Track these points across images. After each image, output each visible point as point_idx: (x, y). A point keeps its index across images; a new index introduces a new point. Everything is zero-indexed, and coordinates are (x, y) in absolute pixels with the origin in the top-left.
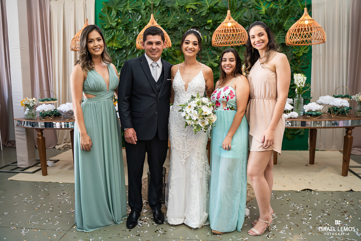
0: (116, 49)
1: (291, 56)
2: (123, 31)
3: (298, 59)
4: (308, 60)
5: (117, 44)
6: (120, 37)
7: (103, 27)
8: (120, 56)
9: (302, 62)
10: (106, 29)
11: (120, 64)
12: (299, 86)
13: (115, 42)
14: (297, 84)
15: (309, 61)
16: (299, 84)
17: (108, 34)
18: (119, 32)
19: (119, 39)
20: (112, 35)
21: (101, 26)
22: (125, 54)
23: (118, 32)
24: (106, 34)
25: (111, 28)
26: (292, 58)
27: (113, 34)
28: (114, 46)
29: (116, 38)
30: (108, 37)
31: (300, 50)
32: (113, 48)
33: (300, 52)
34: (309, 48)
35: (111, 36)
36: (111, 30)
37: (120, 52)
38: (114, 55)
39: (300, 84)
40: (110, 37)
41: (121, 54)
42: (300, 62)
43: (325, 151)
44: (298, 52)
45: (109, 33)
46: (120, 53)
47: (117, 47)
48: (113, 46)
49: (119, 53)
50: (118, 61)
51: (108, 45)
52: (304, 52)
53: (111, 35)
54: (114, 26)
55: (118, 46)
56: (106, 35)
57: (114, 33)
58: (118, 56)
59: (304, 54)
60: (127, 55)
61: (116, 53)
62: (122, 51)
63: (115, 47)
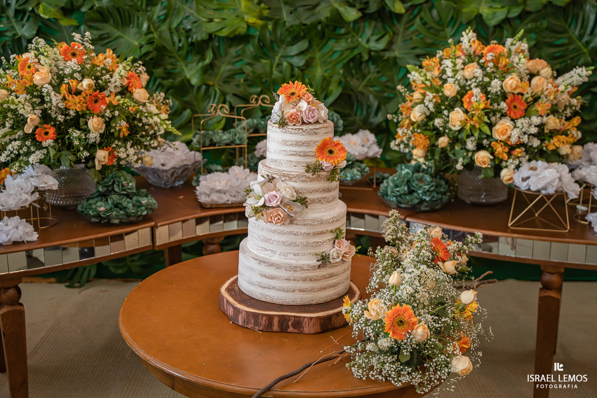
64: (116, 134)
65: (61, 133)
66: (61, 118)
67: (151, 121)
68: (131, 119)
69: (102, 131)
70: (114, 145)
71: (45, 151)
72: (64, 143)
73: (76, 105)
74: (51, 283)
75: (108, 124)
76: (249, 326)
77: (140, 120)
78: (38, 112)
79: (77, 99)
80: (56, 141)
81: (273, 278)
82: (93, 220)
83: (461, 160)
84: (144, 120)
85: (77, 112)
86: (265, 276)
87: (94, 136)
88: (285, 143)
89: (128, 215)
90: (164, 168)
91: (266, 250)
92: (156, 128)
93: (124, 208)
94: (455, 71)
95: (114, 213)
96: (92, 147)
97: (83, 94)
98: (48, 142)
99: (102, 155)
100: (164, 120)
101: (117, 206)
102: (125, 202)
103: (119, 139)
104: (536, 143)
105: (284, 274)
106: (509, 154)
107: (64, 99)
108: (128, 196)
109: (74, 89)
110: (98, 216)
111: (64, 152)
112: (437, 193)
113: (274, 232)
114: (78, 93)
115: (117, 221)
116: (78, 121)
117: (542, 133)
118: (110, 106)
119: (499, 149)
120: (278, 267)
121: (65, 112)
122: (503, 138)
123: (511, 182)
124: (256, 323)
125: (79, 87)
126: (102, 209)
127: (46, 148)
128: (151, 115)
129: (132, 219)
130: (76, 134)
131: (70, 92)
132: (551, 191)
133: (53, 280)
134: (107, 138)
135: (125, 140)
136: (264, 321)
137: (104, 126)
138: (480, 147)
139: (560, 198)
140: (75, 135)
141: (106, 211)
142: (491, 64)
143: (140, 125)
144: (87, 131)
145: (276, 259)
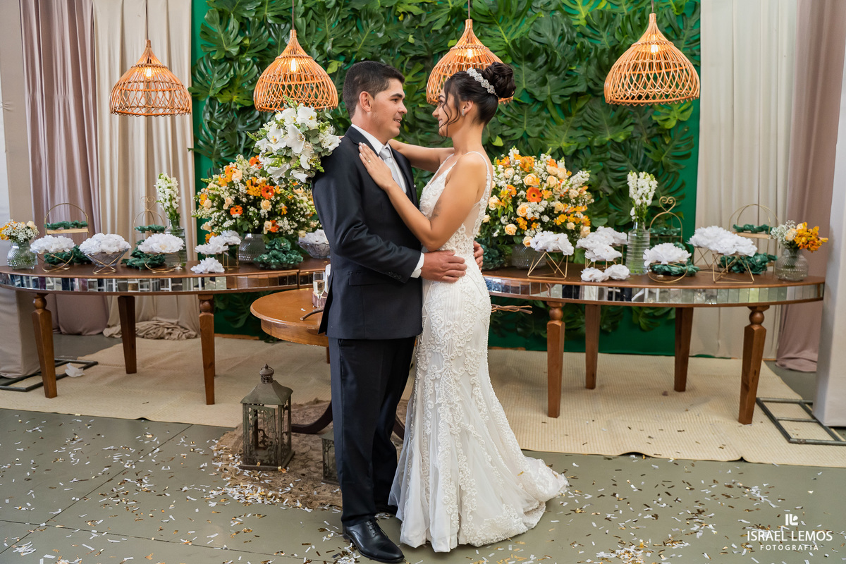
0: (238, 107)
1: (649, 128)
2: (255, 66)
3: (666, 135)
4: (690, 138)
5: (241, 97)
6: (248, 81)
7: (208, 57)
8: (248, 124)
9: (676, 143)
10: (215, 60)
11: (247, 143)
12: (638, 202)
13: (236, 91)
14: (635, 197)
15: (693, 140)
16: (639, 197)
17: (222, 73)
18: (246, 68)
19: (246, 86)
20: (229, 75)
21: (205, 55)
22: (260, 120)
23: (243, 69)
24: (216, 72)
25: (229, 59)
26: (651, 131)
27: (232, 72)
28: (234, 100)
29: (238, 82)
30: (220, 79)
31: (672, 113)
32: (233, 107)
33: (671, 117)
34: (692, 109)
35: (228, 77)
36: (228, 64)
37: (248, 116)
38: (235, 122)
39: (641, 198)
40: (226, 80)
41: (250, 120)
42: (672, 141)
43: (730, 358)
44: (665, 117)
45: (223, 70)
46: (248, 118)
47: (240, 104)
48: (232, 100)
50: (244, 136)
51: (220, 98)
52: (681, 119)
54: (235, 54)
55: (242, 102)
56: (216, 75)
57: (235, 71)
58: (243, 125)
59: (679, 122)
61: (238, 116)
62: (252, 113)
63: (236, 104)
64: (279, 213)
65: (245, 210)
66: (244, 200)
67: (302, 205)
68: (287, 203)
69: (269, 210)
70: (276, 219)
71: (234, 221)
72: (246, 217)
73: (253, 192)
74: (256, 340)
75: (274, 206)
77: (296, 205)
78: (233, 197)
79: (254, 188)
80: (241, 215)
82: (261, 266)
83: (498, 231)
84: (298, 205)
85: (255, 197)
87: (263, 212)
89: (281, 264)
90: (317, 243)
92: (305, 210)
93: (279, 259)
94: (498, 173)
95: (273, 261)
96: (262, 220)
97: (259, 186)
98: (236, 215)
99: (268, 224)
100: (310, 205)
101: (275, 257)
102: (280, 255)
103: (280, 215)
104: (546, 219)
106: (529, 227)
107: (248, 189)
108: (285, 252)
109: (254, 183)
110: (262, 262)
111: (246, 222)
112: (489, 258)
114: (256, 185)
115: (274, 267)
116: (256, 202)
117: (549, 212)
118: (276, 195)
119: (521, 222)
121: (247, 195)
122: (523, 215)
123: (529, 246)
125: (257, 182)
126: (266, 258)
127: (235, 219)
128: (302, 201)
129: (284, 266)
130: (252, 209)
131: (252, 185)
132: (550, 249)
133: (257, 338)
134: (272, 215)
135: (282, 216)
137: (271, 207)
138: (510, 221)
139: (558, 254)
140: (250, 209)
141: (268, 259)
142: (518, 168)
143: (295, 208)
144: (259, 209)
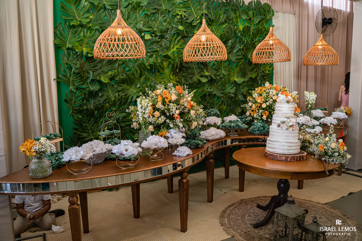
3: (265, 76)
5: (88, 49)
6: (92, 40)
18: (91, 33)
24: (71, 33)
25: (80, 25)
27: (82, 34)
29: (86, 40)
30: (74, 37)
36: (80, 29)
39: (312, 101)
44: (265, 69)
45: (76, 32)
48: (83, 51)
49: (91, 61)
50: (91, 72)
51: (77, 48)
52: (269, 70)
53: (78, 34)
54: (85, 23)
57: (84, 33)
60: (102, 64)
73: (188, 106)
76: (292, 161)
81: (291, 146)
82: (192, 147)
86: (289, 146)
88: (289, 108)
91: (287, 139)
98: (178, 120)
105: (294, 145)
113: (290, 133)
115: (200, 146)
120: (293, 143)
124: (294, 159)
136: (296, 158)
145: (290, 141)
